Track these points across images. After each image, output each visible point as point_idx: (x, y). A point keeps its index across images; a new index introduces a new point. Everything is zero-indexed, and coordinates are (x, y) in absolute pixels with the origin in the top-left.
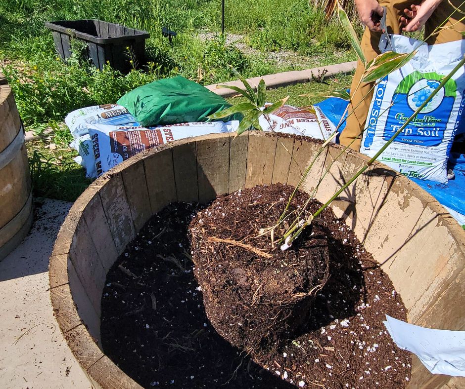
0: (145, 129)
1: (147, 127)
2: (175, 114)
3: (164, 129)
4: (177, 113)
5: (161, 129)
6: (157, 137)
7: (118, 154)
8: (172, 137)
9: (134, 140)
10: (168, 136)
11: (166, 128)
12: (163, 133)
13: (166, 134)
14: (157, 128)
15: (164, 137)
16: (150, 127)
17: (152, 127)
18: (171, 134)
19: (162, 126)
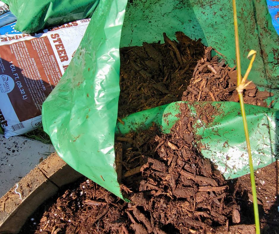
0: (30, 38)
1: (33, 34)
2: (59, 15)
3: (52, 35)
4: (61, 13)
5: (48, 34)
6: (46, 47)
7: (6, 76)
8: (62, 45)
9: (21, 56)
10: (57, 43)
11: (54, 32)
12: (51, 41)
13: (55, 42)
14: (44, 35)
15: (53, 45)
16: (36, 34)
17: (38, 33)
18: (60, 40)
19: (49, 30)
